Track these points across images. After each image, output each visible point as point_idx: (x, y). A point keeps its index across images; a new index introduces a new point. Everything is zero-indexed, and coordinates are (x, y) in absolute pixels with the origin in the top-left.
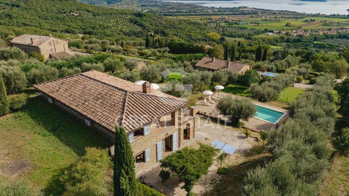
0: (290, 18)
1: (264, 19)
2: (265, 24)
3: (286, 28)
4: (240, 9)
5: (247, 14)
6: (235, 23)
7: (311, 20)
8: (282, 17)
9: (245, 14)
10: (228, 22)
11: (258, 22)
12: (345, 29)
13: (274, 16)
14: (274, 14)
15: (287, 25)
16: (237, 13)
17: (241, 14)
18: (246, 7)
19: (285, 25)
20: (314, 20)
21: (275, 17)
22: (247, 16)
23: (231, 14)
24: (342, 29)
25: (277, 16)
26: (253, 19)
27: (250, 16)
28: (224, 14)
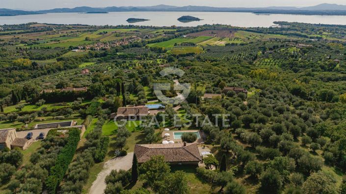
0: (85, 31)
1: (62, 35)
2: (65, 41)
3: (87, 42)
4: (31, 26)
5: (41, 31)
6: (35, 43)
7: (104, 32)
8: (78, 31)
9: (39, 31)
10: (26, 43)
11: (58, 39)
12: (133, 38)
13: (70, 31)
14: (69, 28)
15: (87, 39)
16: (30, 30)
17: (34, 32)
18: (36, 23)
19: (84, 39)
20: (107, 32)
21: (72, 32)
22: (42, 33)
23: (24, 33)
24: (131, 38)
25: (73, 31)
26: (51, 36)
27: (45, 32)
28: (15, 33)
